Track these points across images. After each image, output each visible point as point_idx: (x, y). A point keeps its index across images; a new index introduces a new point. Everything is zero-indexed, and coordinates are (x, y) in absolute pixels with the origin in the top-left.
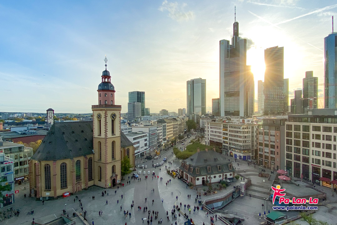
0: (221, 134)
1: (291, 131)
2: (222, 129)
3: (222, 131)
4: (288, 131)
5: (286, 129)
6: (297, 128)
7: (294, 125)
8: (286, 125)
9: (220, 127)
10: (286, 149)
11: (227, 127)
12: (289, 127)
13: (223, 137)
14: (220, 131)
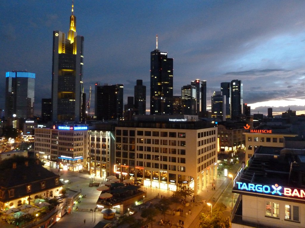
0: (49, 142)
1: (120, 136)
2: (51, 137)
3: (50, 139)
5: (116, 134)
7: (123, 130)
8: (116, 131)
9: (49, 134)
10: (115, 154)
11: (57, 134)
12: (119, 132)
13: (52, 146)
14: (48, 139)
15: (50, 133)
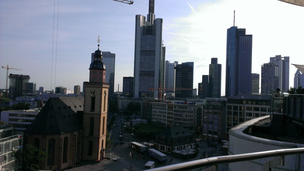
0: (165, 113)
1: (231, 111)
2: (167, 109)
3: (166, 111)
4: (228, 110)
5: (227, 109)
6: (236, 108)
7: (234, 106)
8: (227, 106)
10: (226, 124)
11: (173, 108)
12: (230, 107)
13: (168, 117)
14: (164, 111)
15: (166, 107)
